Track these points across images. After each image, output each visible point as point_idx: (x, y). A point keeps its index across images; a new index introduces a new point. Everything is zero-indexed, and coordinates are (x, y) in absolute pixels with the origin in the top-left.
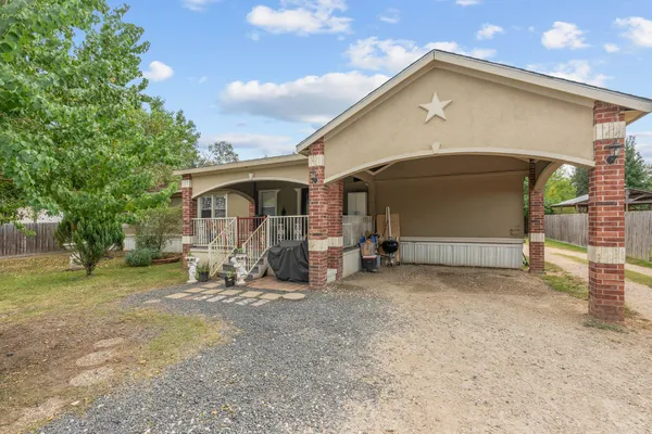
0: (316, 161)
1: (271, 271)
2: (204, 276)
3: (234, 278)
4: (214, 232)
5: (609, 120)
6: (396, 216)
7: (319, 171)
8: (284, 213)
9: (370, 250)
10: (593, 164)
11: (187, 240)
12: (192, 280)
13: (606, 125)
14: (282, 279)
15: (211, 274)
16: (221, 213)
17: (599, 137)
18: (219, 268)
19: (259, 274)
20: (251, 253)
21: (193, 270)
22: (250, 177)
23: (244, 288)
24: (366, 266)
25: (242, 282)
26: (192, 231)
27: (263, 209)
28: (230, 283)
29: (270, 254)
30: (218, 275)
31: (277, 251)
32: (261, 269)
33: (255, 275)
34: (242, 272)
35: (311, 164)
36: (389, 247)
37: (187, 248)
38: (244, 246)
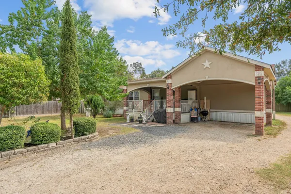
0: (169, 81)
1: (155, 120)
2: (132, 120)
3: (142, 121)
4: (135, 105)
5: (259, 70)
6: (209, 101)
7: (170, 85)
8: (162, 99)
9: (194, 114)
10: (254, 84)
11: (125, 108)
12: (128, 121)
13: (258, 72)
14: (159, 122)
15: (134, 120)
16: (137, 98)
17: (256, 76)
18: (137, 118)
19: (151, 120)
20: (148, 113)
21: (128, 118)
22: (148, 86)
23: (145, 124)
24: (193, 120)
25: (144, 122)
26: (127, 105)
27: (154, 97)
28: (141, 122)
29: (155, 114)
30: (137, 121)
31: (156, 112)
32: (151, 119)
33: (149, 121)
34: (144, 119)
35: (167, 82)
36: (205, 113)
37: (125, 111)
38: (145, 110)
